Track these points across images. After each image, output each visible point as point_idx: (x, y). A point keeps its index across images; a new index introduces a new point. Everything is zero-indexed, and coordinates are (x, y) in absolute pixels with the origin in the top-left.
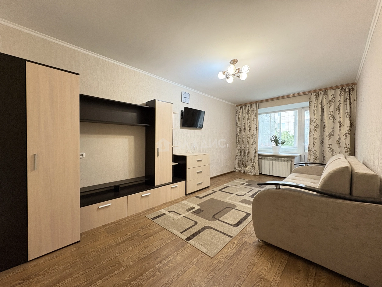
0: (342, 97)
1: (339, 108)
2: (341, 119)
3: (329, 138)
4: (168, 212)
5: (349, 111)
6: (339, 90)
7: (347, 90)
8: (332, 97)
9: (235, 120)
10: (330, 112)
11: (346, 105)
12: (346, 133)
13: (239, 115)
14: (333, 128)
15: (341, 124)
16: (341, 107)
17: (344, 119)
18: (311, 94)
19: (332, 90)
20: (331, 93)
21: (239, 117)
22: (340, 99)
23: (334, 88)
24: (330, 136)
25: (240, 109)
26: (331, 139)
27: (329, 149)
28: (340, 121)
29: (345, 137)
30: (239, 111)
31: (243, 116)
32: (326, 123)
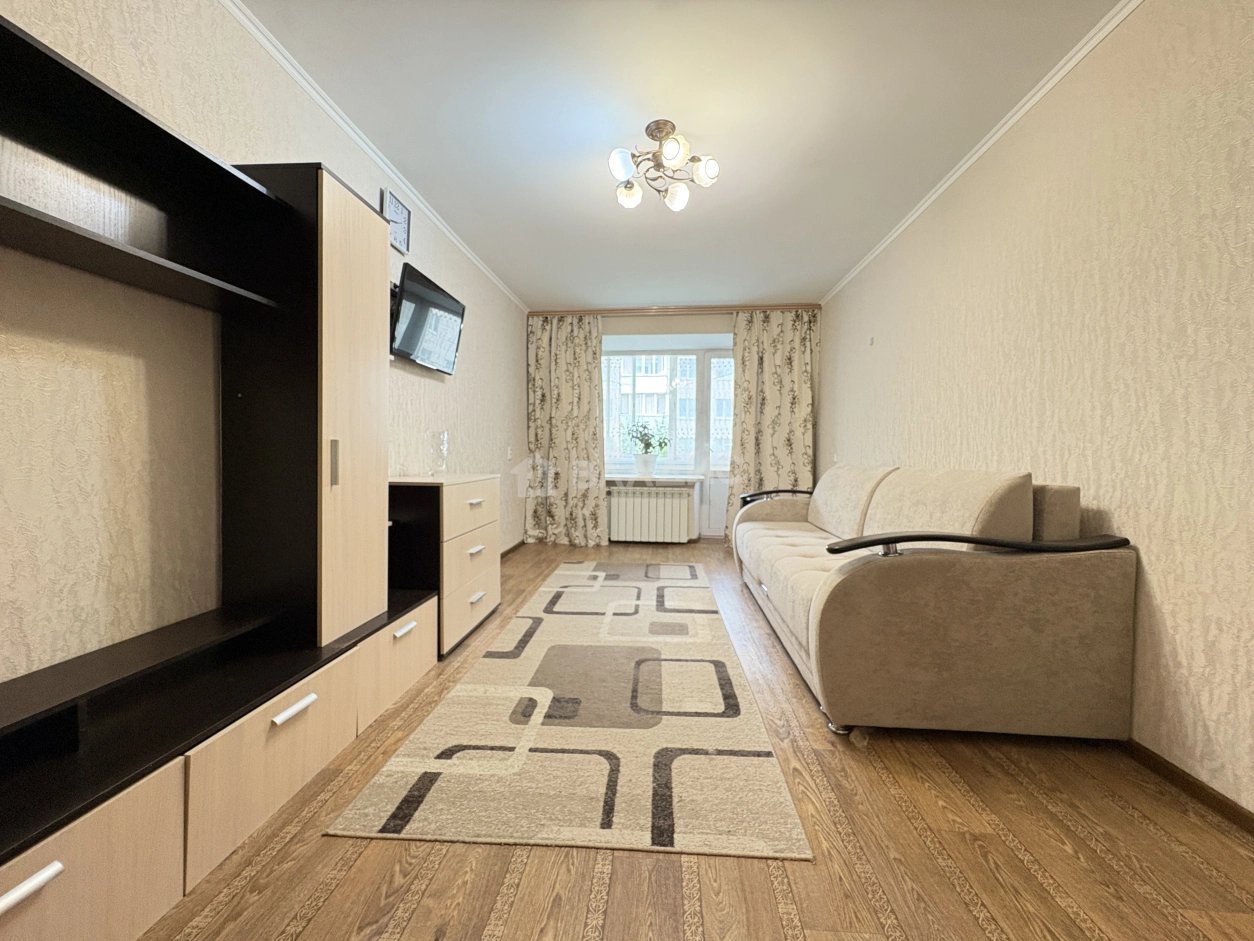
0: (798, 333)
1: (790, 359)
2: (796, 388)
3: (772, 432)
4: (439, 757)
5: (809, 368)
6: (791, 316)
7: (806, 319)
8: (779, 329)
9: (525, 364)
10: (775, 366)
11: (804, 353)
12: (805, 420)
13: (538, 348)
14: (779, 407)
15: (794, 399)
16: (796, 357)
17: (800, 388)
18: (738, 313)
19: (779, 312)
20: (776, 317)
21: (540, 353)
22: (792, 336)
23: (784, 308)
24: (774, 427)
25: (544, 329)
26: (776, 434)
27: (773, 457)
28: (792, 390)
29: (803, 430)
30: (539, 333)
31: (553, 354)
32: (767, 394)
